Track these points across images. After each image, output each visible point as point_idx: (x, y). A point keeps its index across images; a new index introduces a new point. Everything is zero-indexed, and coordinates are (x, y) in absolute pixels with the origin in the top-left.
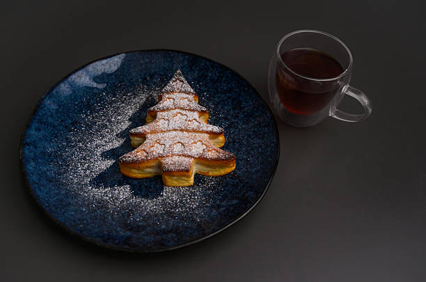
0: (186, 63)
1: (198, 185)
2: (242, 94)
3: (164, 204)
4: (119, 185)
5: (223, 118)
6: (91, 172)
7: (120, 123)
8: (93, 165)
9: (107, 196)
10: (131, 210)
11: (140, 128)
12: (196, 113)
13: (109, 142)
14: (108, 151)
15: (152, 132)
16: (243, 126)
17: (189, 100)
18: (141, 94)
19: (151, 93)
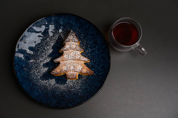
0: (74, 20)
1: (80, 79)
2: (98, 37)
3: (67, 87)
4: (51, 79)
5: (90, 47)
6: (40, 73)
7: (49, 49)
8: (40, 70)
9: (47, 84)
10: (56, 90)
11: (57, 59)
12: (79, 52)
13: (45, 59)
14: (45, 64)
15: (62, 61)
16: (97, 52)
17: (76, 45)
18: (56, 35)
19: (60, 34)
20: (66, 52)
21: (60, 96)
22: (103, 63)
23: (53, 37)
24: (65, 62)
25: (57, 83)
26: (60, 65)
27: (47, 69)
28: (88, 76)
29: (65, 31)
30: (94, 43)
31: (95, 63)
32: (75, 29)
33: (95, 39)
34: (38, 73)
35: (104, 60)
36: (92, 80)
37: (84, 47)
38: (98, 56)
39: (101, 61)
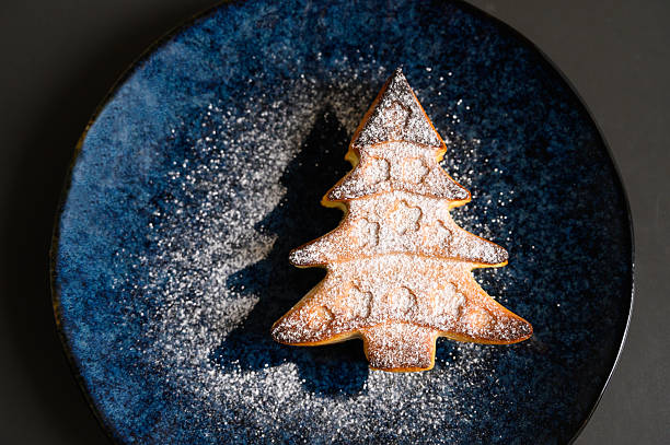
0: (412, 14)
1: (443, 366)
2: (552, 114)
3: (371, 414)
4: (272, 365)
5: (503, 177)
6: (210, 330)
7: (262, 189)
8: (213, 313)
9: (250, 394)
10: (303, 431)
11: (312, 248)
12: (442, 203)
13: (241, 247)
14: (240, 273)
15: (341, 259)
16: (550, 207)
17: (424, 164)
18: (303, 101)
19: (327, 99)
20: (368, 204)
22: (588, 274)
23: (289, 113)
24: (360, 265)
25: (310, 388)
26: (331, 282)
27: (248, 307)
28: (496, 354)
29: (357, 82)
30: (530, 154)
31: (536, 274)
32: (418, 67)
33: (536, 129)
34: (196, 326)
35: (594, 252)
36: (520, 372)
37: (471, 176)
38: (552, 229)
39: (574, 263)
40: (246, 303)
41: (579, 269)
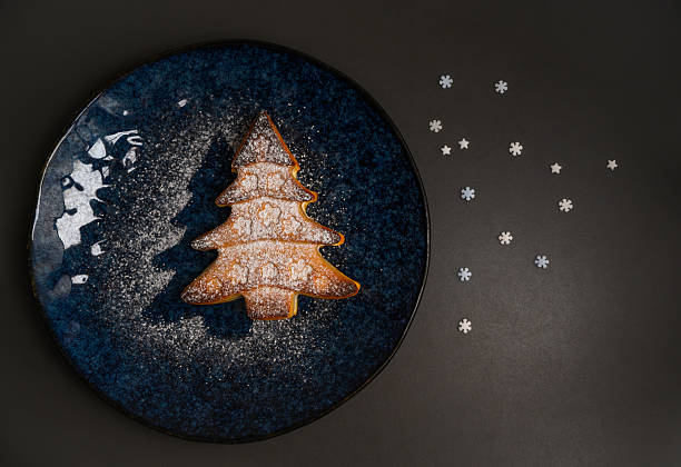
0: (275, 66)
1: (304, 315)
2: (375, 136)
3: (255, 348)
4: (186, 317)
5: (343, 180)
6: (142, 295)
7: (175, 194)
8: (144, 283)
9: (171, 338)
10: (208, 362)
11: (206, 238)
12: (294, 204)
13: (161, 236)
14: (162, 254)
15: (226, 245)
16: (376, 201)
17: (282, 177)
18: (202, 130)
19: (219, 128)
20: (243, 206)
21: (225, 386)
22: (400, 248)
23: (193, 139)
24: (240, 248)
25: (212, 332)
26: (219, 262)
27: (168, 278)
28: (340, 305)
29: (239, 115)
30: (362, 163)
31: (367, 248)
32: (282, 103)
33: (365, 146)
34: (132, 293)
35: (404, 233)
36: (356, 317)
37: (322, 180)
38: (377, 217)
39: (392, 240)
40: (167, 276)
41: (395, 245)
